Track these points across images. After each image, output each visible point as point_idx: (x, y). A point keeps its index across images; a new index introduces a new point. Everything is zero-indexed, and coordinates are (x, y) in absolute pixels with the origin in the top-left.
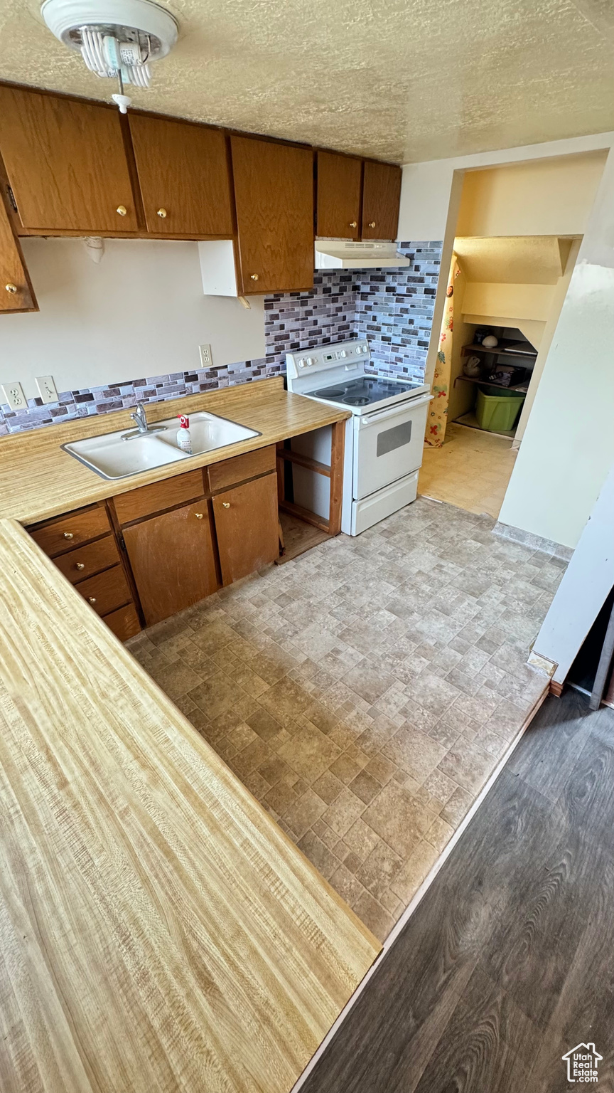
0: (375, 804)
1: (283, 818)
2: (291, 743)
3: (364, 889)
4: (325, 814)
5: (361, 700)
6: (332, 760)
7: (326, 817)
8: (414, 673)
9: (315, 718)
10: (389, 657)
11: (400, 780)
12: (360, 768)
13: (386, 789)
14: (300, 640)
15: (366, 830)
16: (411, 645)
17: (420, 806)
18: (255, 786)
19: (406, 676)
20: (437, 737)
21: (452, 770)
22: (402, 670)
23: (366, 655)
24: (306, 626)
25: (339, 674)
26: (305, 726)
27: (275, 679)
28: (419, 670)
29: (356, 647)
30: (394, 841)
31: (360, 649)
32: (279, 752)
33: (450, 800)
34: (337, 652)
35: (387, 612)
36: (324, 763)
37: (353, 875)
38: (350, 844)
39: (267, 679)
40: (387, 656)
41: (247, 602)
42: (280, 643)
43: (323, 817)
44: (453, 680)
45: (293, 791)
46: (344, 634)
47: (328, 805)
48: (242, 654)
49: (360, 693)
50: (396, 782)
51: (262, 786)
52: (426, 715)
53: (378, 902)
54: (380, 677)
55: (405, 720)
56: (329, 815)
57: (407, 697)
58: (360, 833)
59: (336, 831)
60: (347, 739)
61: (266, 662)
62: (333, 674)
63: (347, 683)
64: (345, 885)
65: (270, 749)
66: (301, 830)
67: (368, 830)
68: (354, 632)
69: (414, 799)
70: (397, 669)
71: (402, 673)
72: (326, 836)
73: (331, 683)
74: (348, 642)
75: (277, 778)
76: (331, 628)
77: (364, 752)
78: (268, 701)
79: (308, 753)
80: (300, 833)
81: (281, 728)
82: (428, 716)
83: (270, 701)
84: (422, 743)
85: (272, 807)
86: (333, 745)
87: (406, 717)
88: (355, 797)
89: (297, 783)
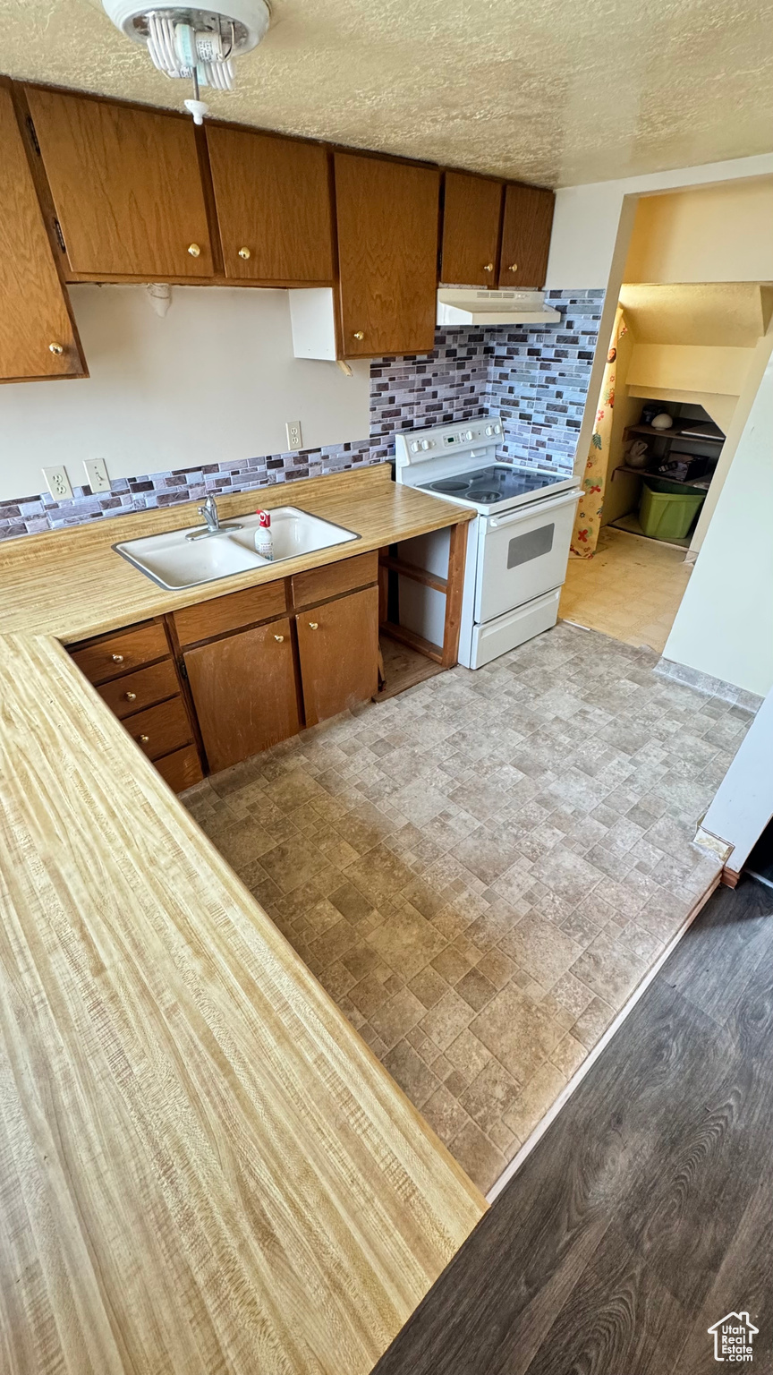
0: (487, 1012)
1: (371, 1022)
2: (385, 928)
3: (469, 1119)
4: (424, 1021)
5: (475, 879)
6: (435, 952)
7: (424, 1024)
8: (544, 848)
9: (416, 899)
10: (513, 826)
11: (520, 984)
12: (470, 966)
13: (502, 994)
14: (400, 798)
15: (475, 1044)
16: (542, 812)
17: (545, 1018)
18: (337, 980)
19: (534, 851)
20: (571, 931)
21: (588, 975)
22: (528, 844)
23: (484, 822)
24: (408, 781)
25: (447, 844)
26: (402, 908)
27: (367, 847)
28: (550, 844)
29: (471, 811)
30: (509, 1060)
31: (476, 814)
32: (369, 939)
33: (584, 1013)
34: (447, 816)
35: (512, 769)
36: (425, 956)
37: (456, 1100)
38: (453, 1060)
39: (357, 846)
40: (510, 824)
41: (336, 747)
42: (375, 801)
43: (421, 1024)
44: (595, 859)
45: (384, 988)
46: (456, 794)
47: (427, 1008)
48: (326, 814)
49: (473, 870)
50: (515, 986)
51: (345, 980)
52: (558, 902)
53: (486, 1135)
54: (501, 851)
55: (531, 907)
56: (429, 1023)
57: (533, 878)
58: (467, 1047)
59: (436, 1043)
60: (455, 927)
61: (357, 824)
62: (441, 844)
63: (458, 857)
64: (446, 1111)
65: (357, 934)
66: (393, 1039)
67: (478, 1044)
68: (470, 792)
69: (538, 1009)
70: (523, 841)
71: (528, 847)
72: (424, 1048)
73: (437, 856)
74: (461, 804)
75: (365, 971)
76: (440, 785)
77: (476, 945)
78: (357, 874)
79: (404, 942)
80: (390, 1042)
81: (372, 909)
82: (560, 904)
83: (359, 874)
84: (551, 939)
85: (357, 1007)
86: (436, 934)
87: (532, 903)
88: (462, 1001)
89: (389, 979)
